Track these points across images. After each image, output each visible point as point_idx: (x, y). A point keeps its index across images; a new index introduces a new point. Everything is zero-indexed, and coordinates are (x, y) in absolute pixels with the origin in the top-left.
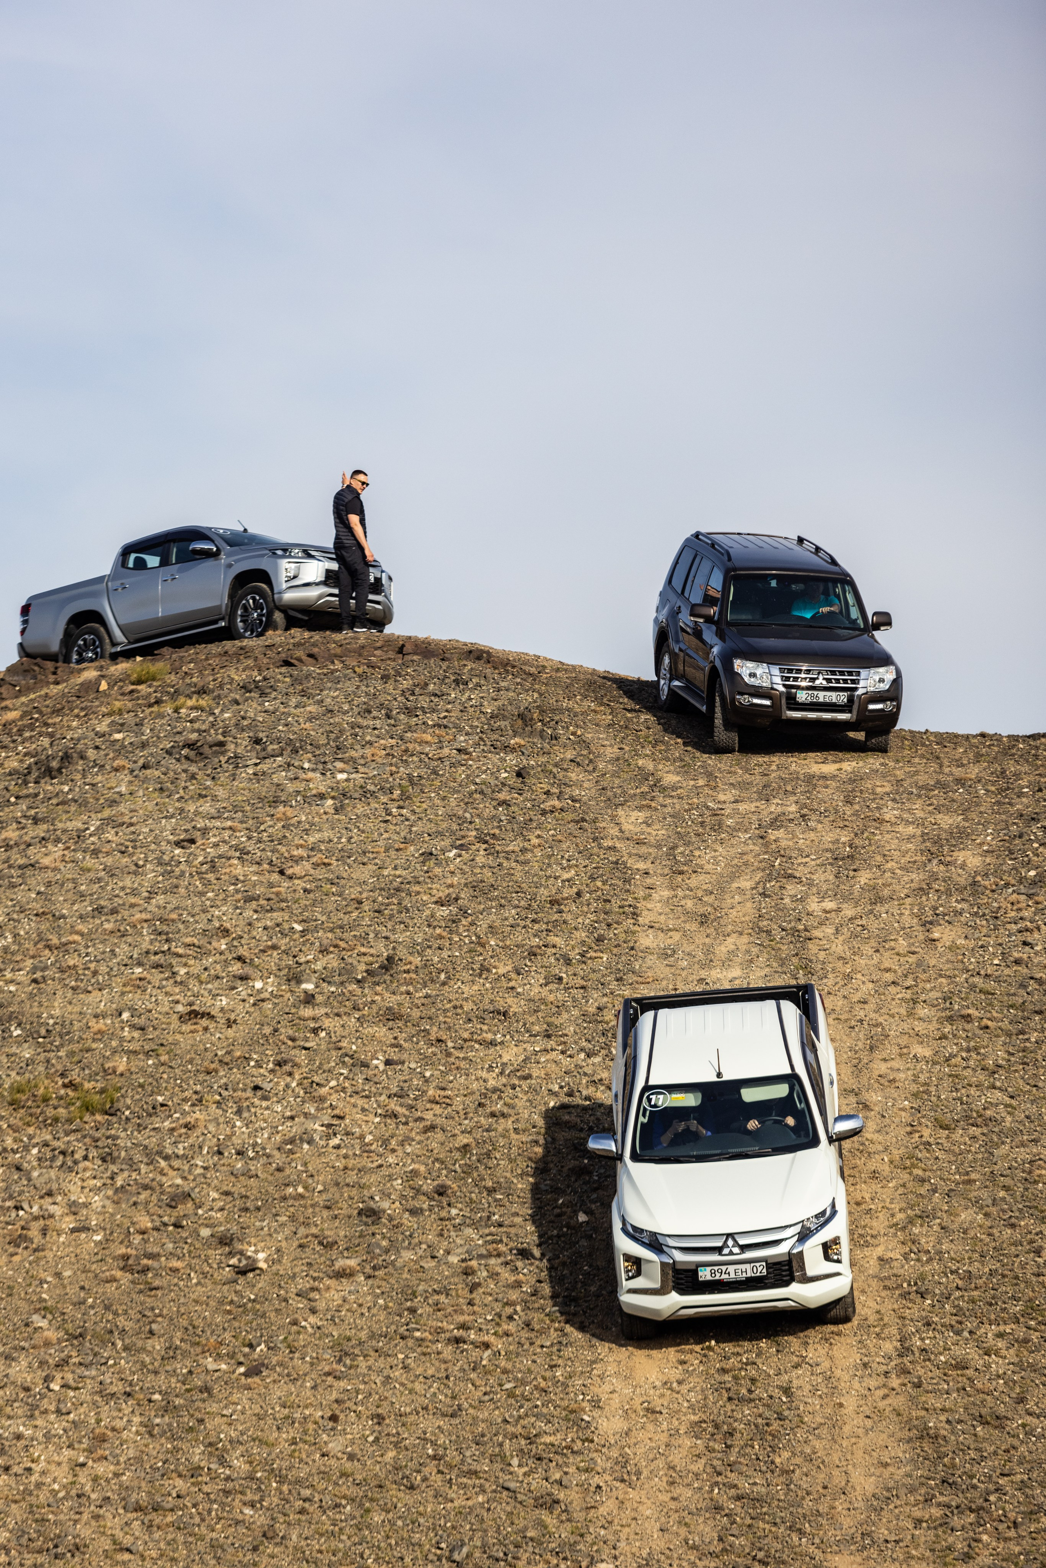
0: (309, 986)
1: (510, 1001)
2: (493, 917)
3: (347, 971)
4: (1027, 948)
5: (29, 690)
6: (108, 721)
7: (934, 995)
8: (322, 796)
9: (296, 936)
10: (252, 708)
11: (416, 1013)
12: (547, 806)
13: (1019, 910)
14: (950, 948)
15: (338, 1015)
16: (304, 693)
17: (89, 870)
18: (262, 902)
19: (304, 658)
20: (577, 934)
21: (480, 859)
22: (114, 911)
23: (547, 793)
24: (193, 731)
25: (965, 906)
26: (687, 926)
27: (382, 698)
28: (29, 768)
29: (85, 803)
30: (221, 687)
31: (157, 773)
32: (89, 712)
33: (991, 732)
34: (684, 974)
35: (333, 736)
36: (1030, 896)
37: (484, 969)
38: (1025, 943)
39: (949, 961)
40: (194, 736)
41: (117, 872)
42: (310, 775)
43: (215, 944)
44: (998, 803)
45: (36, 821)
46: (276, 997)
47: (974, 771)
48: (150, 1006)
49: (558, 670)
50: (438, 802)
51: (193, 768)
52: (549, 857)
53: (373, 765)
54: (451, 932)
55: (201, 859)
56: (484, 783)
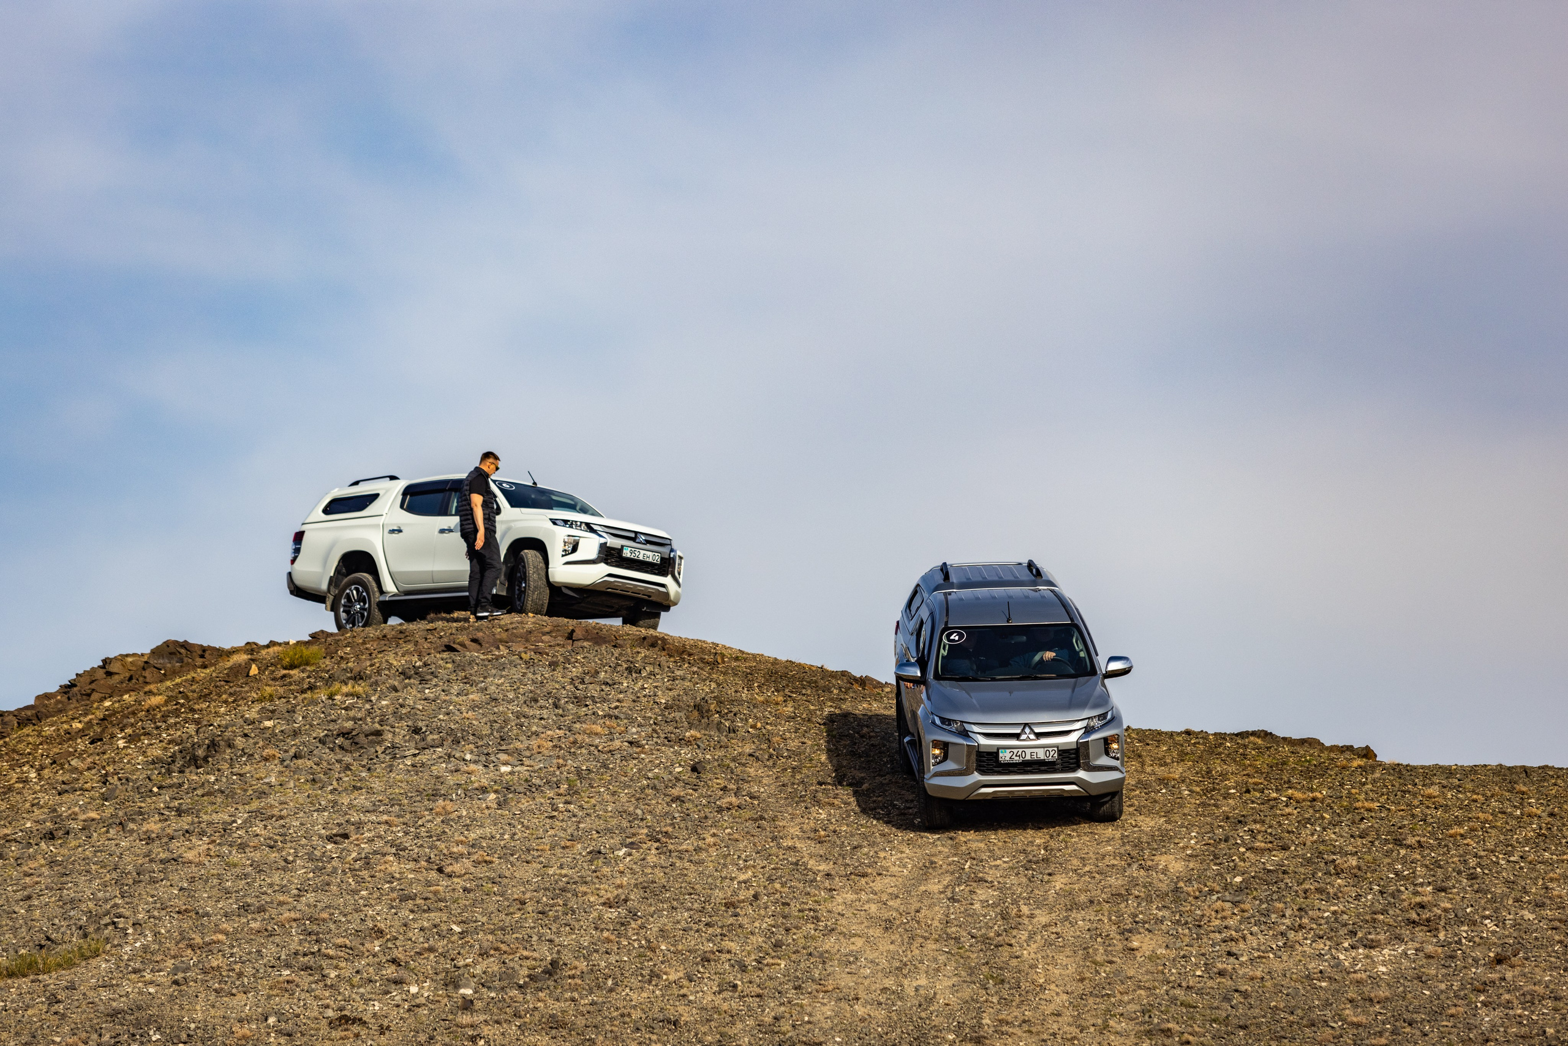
0: (468, 992)
1: (681, 1009)
2: (664, 920)
3: (507, 976)
4: (1232, 959)
5: (175, 673)
6: (257, 707)
7: (1132, 1007)
8: (484, 790)
9: (455, 938)
10: (412, 696)
11: (581, 1022)
12: (723, 802)
13: (1225, 918)
14: (1150, 958)
15: (498, 1022)
16: (466, 680)
17: (235, 866)
18: (419, 901)
19: (468, 643)
20: (753, 939)
21: (652, 859)
22: (261, 910)
23: (724, 789)
24: (349, 719)
25: (1166, 913)
26: (871, 932)
27: (549, 686)
28: (173, 756)
29: (233, 794)
30: (379, 672)
31: (309, 763)
32: (237, 698)
33: (1197, 730)
34: (867, 982)
35: (496, 726)
36: (1235, 904)
37: (654, 975)
38: (1230, 954)
39: (1148, 972)
40: (349, 724)
41: (265, 867)
42: (472, 767)
43: (368, 945)
44: (1203, 805)
45: (180, 812)
46: (432, 1002)
47: (1177, 771)
48: (298, 1011)
49: (737, 659)
50: (607, 797)
51: (348, 759)
52: (725, 857)
53: (539, 757)
54: (619, 936)
55: (354, 855)
56: (657, 777)
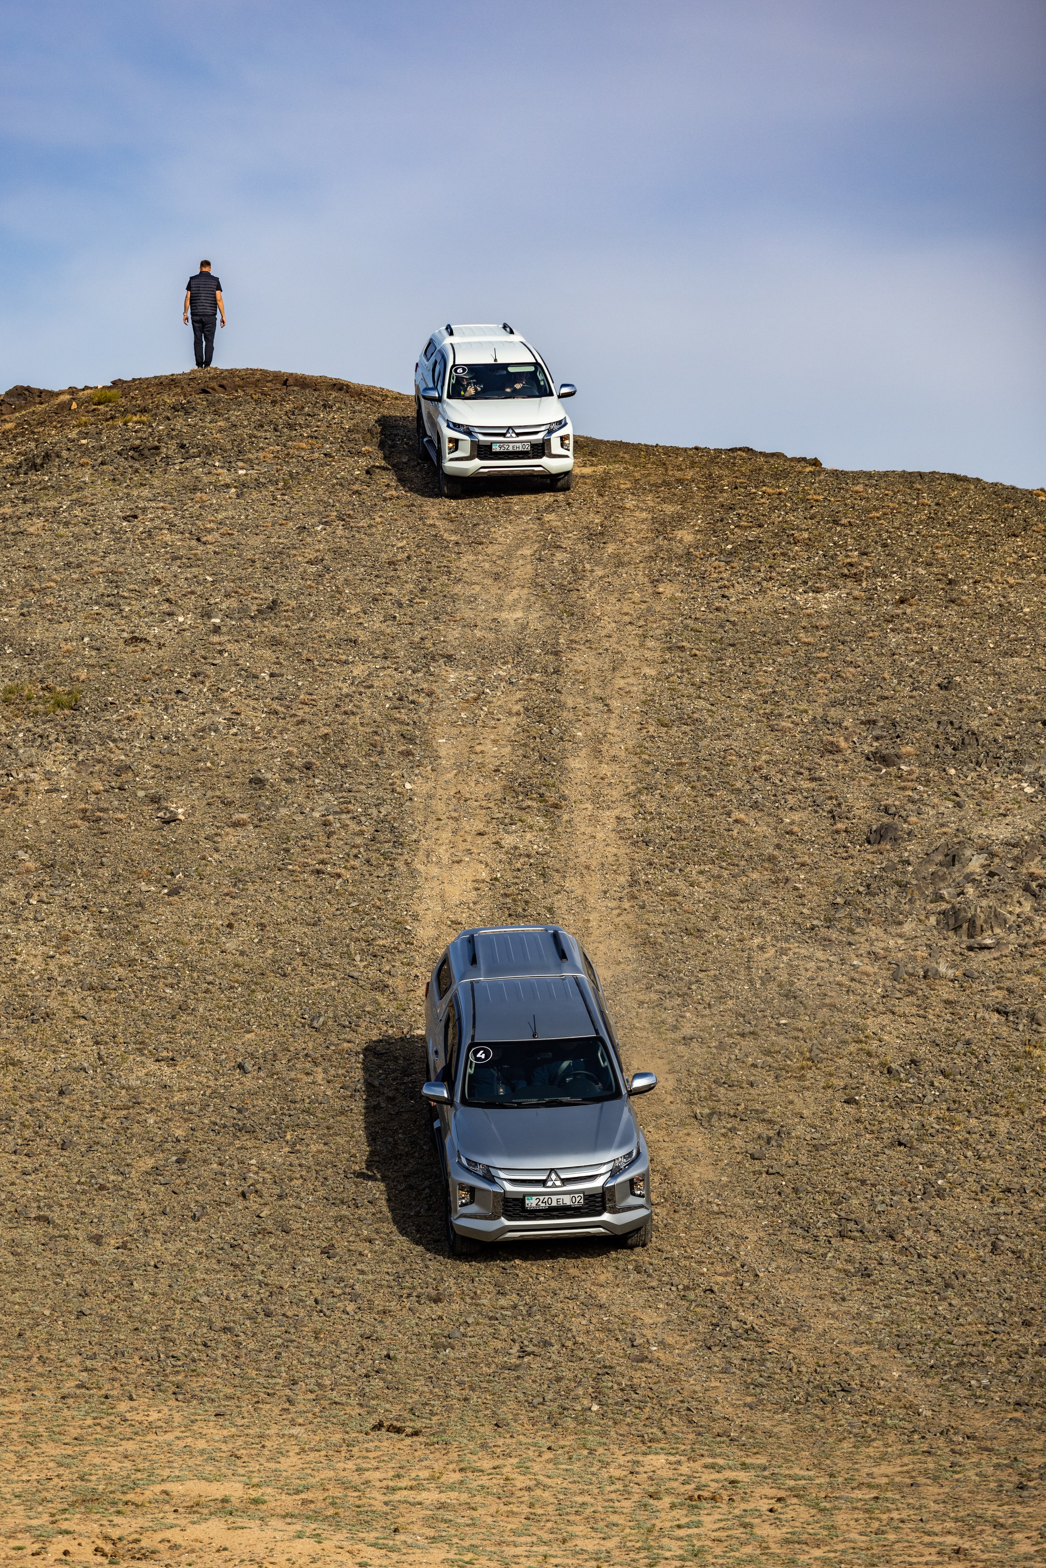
0: (217, 621)
1: (358, 632)
2: (348, 573)
3: (243, 610)
4: (725, 600)
5: (22, 408)
6: (77, 430)
7: (659, 632)
8: (227, 486)
9: (208, 585)
10: (179, 423)
11: (292, 641)
12: (387, 495)
13: (720, 572)
14: (670, 599)
15: (237, 641)
16: (216, 412)
17: (62, 536)
18: (184, 560)
19: (217, 387)
20: (407, 586)
21: (339, 532)
22: (79, 566)
23: (388, 486)
24: (137, 438)
25: (682, 569)
26: (485, 581)
27: (271, 417)
28: (20, 463)
29: (60, 489)
30: (157, 407)
31: (111, 468)
32: (63, 424)
33: (703, 446)
34: (482, 615)
35: (236, 443)
36: (727, 563)
37: (341, 610)
38: (723, 596)
39: (669, 608)
40: (138, 442)
41: (82, 538)
42: (220, 471)
43: (150, 590)
44: (707, 497)
45: (25, 501)
46: (193, 628)
47: (690, 474)
48: (104, 633)
49: (396, 398)
50: (310, 491)
51: (137, 465)
52: (388, 531)
53: (265, 464)
54: (318, 583)
55: (141, 529)
56: (343, 478)
